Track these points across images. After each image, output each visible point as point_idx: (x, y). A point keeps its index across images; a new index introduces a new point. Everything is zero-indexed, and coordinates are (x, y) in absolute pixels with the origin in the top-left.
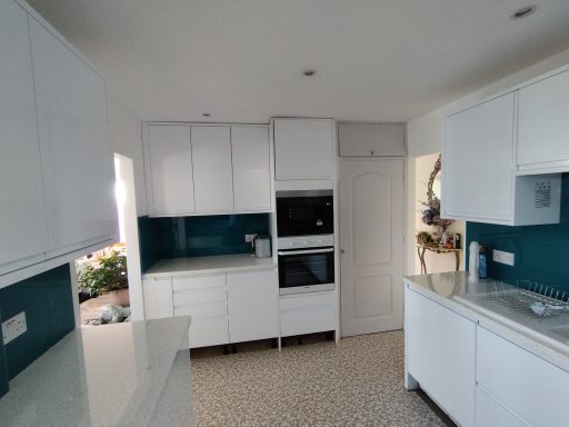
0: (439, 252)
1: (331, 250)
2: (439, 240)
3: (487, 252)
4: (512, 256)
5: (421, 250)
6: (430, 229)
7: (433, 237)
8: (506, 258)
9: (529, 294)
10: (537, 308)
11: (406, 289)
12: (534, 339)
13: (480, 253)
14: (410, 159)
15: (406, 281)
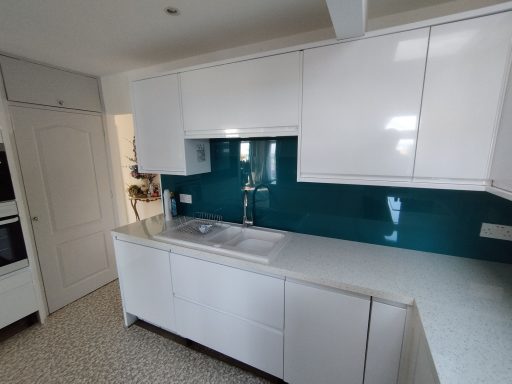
0: (148, 201)
1: (16, 219)
2: (147, 190)
3: (175, 197)
4: (190, 196)
5: (134, 202)
6: (139, 182)
7: (143, 189)
8: (187, 199)
9: (198, 220)
10: (202, 229)
11: (115, 241)
12: (202, 250)
13: (172, 198)
14: (108, 116)
15: (114, 234)
